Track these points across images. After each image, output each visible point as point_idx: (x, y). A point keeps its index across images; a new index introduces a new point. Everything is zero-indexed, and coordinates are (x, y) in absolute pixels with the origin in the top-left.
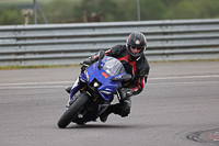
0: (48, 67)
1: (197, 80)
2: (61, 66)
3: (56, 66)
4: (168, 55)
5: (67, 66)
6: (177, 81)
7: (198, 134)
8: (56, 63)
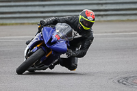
0: (6, 24)
1: (125, 36)
2: (17, 24)
3: (13, 24)
4: (102, 16)
5: (21, 24)
6: (109, 36)
7: (127, 79)
8: (13, 21)
